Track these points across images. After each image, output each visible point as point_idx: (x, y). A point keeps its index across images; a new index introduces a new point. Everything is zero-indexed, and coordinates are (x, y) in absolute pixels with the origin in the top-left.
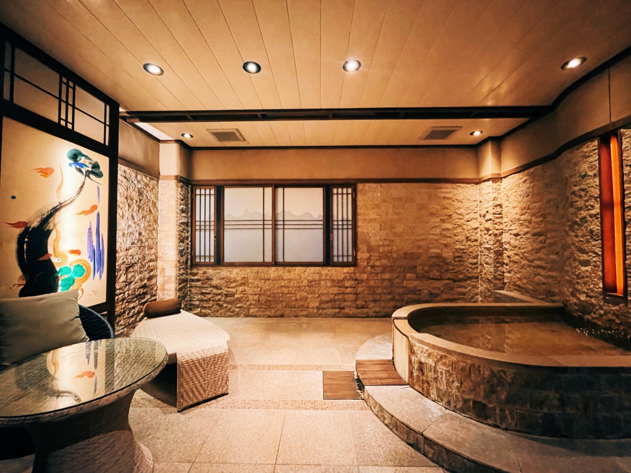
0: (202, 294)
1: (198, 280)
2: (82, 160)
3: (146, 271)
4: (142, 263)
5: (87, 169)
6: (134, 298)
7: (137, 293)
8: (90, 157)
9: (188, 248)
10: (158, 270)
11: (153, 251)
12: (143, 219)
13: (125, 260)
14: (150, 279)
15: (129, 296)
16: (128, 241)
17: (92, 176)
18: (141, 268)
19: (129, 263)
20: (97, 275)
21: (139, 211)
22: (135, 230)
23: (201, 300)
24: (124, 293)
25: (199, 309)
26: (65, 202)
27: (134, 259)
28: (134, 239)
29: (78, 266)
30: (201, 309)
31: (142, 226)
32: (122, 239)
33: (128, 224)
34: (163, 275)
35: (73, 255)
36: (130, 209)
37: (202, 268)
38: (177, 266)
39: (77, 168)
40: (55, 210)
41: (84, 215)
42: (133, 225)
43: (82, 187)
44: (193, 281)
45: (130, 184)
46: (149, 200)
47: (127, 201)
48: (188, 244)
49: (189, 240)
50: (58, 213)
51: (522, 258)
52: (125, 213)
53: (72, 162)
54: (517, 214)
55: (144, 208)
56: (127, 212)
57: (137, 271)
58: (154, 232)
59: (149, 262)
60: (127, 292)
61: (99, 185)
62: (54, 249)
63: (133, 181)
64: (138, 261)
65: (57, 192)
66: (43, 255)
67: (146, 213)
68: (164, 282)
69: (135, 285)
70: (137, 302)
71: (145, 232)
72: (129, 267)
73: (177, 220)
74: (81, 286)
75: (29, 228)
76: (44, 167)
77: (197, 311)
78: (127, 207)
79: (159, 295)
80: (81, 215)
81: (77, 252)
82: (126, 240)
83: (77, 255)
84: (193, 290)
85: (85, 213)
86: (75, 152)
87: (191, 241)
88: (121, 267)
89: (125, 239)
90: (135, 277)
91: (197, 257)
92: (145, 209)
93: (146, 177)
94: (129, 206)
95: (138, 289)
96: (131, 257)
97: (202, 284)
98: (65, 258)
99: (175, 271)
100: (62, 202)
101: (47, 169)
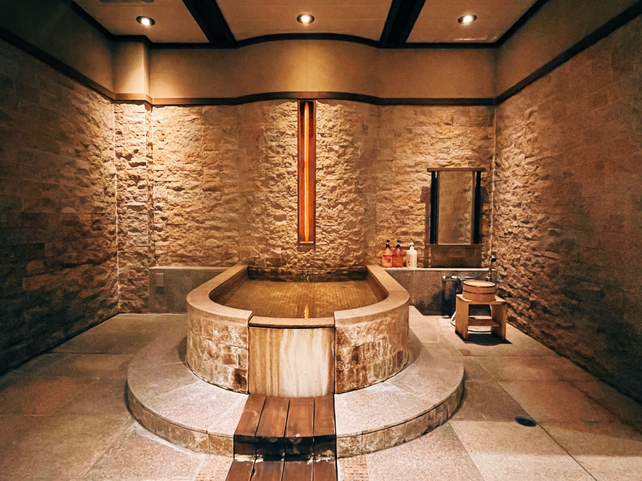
51: (187, 219)
54: (179, 161)
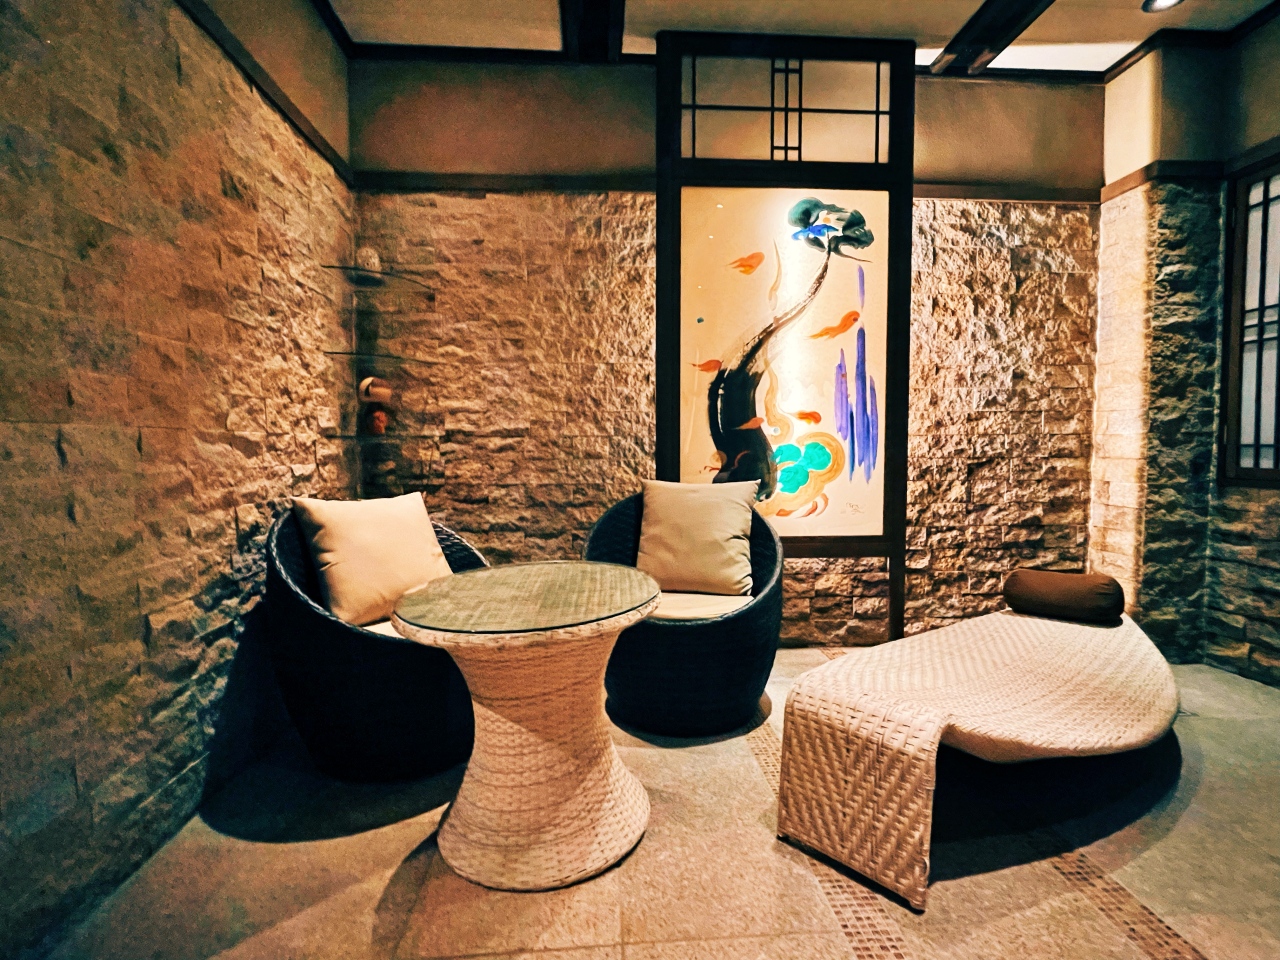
0: (1259, 591)
1: (1243, 538)
2: (822, 218)
3: (1039, 481)
4: (1025, 459)
5: (832, 234)
6: (997, 549)
7: (1008, 538)
8: (839, 205)
9: (1206, 418)
10: (1093, 485)
11: (1073, 426)
12: (1032, 333)
13: (964, 445)
14: (1057, 506)
15: (977, 538)
16: (976, 395)
17: (845, 248)
18: (1023, 471)
19: (978, 454)
20: (860, 470)
21: (1013, 313)
22: (999, 367)
23: (1254, 617)
24: (962, 530)
25: (1245, 649)
26: (786, 314)
27: (997, 445)
28: (994, 390)
29: (815, 445)
30: (1252, 651)
31: (1026, 353)
32: (955, 390)
33: (974, 353)
34: (1104, 500)
35: (804, 423)
36: (981, 310)
37: (1264, 492)
38: (1142, 476)
39: (808, 239)
40: (768, 333)
41: (826, 337)
42: (994, 354)
43: (822, 277)
44: (1226, 536)
45: (983, 243)
46: (1055, 277)
47: (973, 291)
48: (1208, 402)
49: (1217, 386)
50: (772, 339)
52: (964, 325)
53: (799, 229)
55: (1034, 301)
56: (973, 320)
57: (1008, 480)
58: (1077, 372)
59: (1051, 456)
60: (971, 530)
61: (862, 264)
62: (767, 409)
63: (994, 230)
64: (1009, 451)
65: (770, 299)
66: (747, 420)
67: (1042, 316)
68: (1106, 522)
69: (1000, 515)
70: (1005, 562)
71: (1038, 371)
72: (981, 465)
73: (1148, 321)
74: (822, 488)
75: (724, 371)
76: (746, 255)
77: (1238, 653)
78: (971, 306)
79: (1092, 562)
80: (820, 338)
81: (814, 417)
82: (968, 393)
83: (813, 424)
84: (1226, 572)
85: (830, 332)
86: (805, 206)
87: (1223, 392)
88: (951, 463)
89: (963, 391)
90: (1000, 495)
91: (1244, 451)
92: (1040, 303)
93: (1042, 209)
94: (978, 302)
95: (1011, 528)
96: (987, 440)
97: (1262, 554)
98: (786, 426)
99: (1137, 494)
100: (779, 316)
101: (752, 257)
